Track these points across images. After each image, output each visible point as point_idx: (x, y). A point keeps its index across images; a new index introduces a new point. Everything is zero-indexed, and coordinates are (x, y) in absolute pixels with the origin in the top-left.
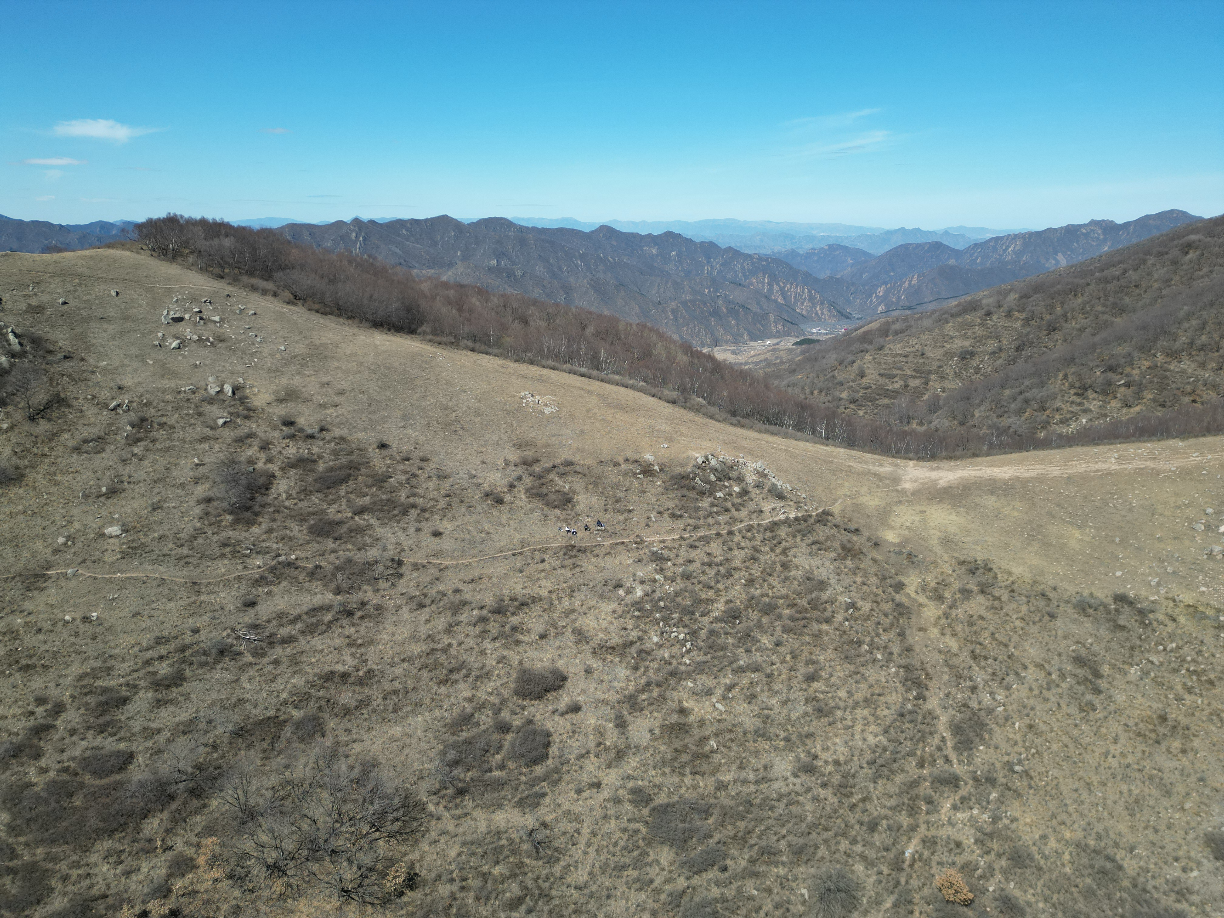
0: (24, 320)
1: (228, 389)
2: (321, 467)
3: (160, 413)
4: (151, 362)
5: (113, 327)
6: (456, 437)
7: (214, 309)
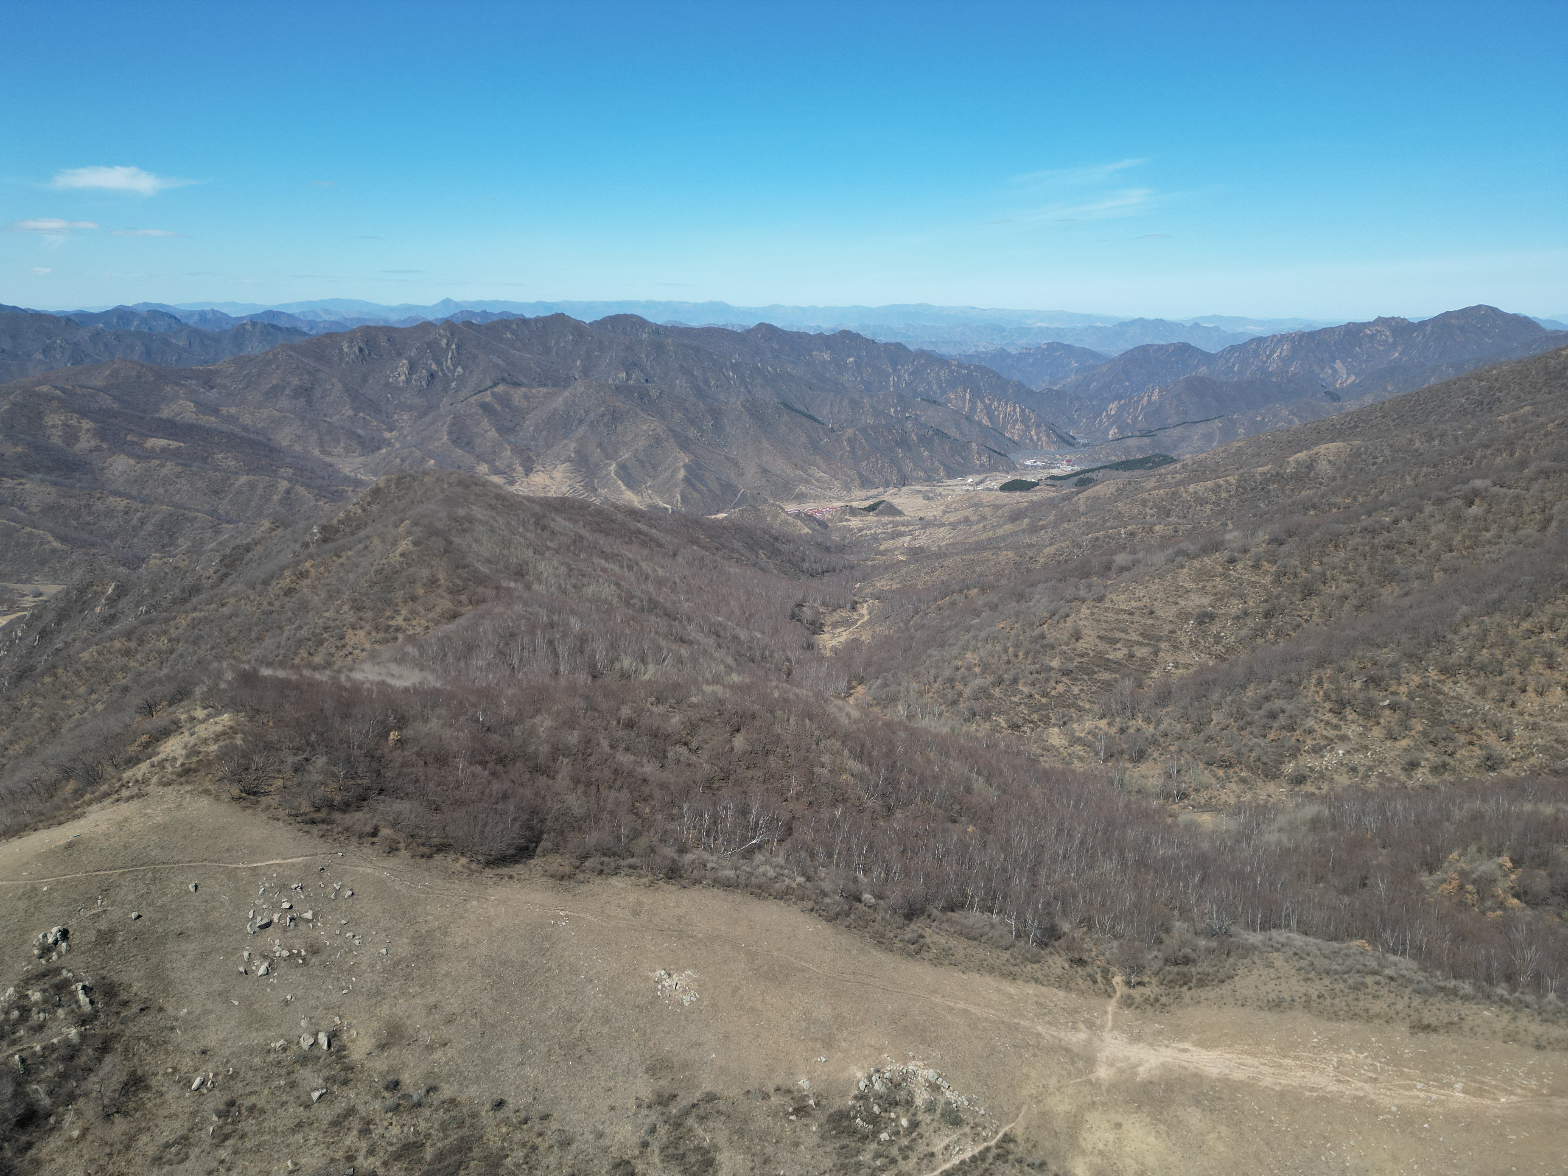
0: (94, 958)
1: (323, 1039)
2: (429, 1153)
3: (248, 1089)
4: (236, 1003)
5: (193, 946)
6: (580, 1067)
7: (306, 897)
